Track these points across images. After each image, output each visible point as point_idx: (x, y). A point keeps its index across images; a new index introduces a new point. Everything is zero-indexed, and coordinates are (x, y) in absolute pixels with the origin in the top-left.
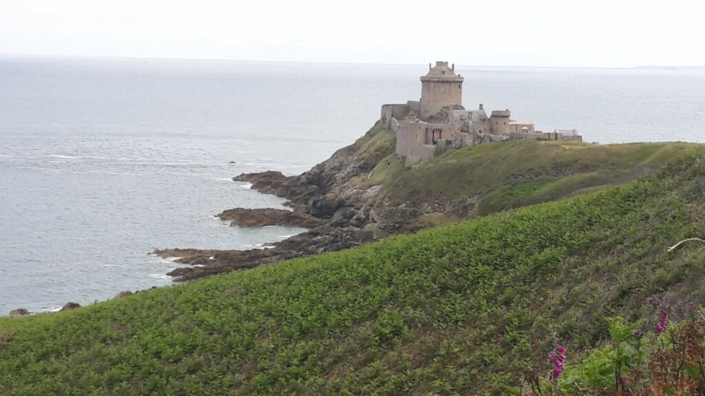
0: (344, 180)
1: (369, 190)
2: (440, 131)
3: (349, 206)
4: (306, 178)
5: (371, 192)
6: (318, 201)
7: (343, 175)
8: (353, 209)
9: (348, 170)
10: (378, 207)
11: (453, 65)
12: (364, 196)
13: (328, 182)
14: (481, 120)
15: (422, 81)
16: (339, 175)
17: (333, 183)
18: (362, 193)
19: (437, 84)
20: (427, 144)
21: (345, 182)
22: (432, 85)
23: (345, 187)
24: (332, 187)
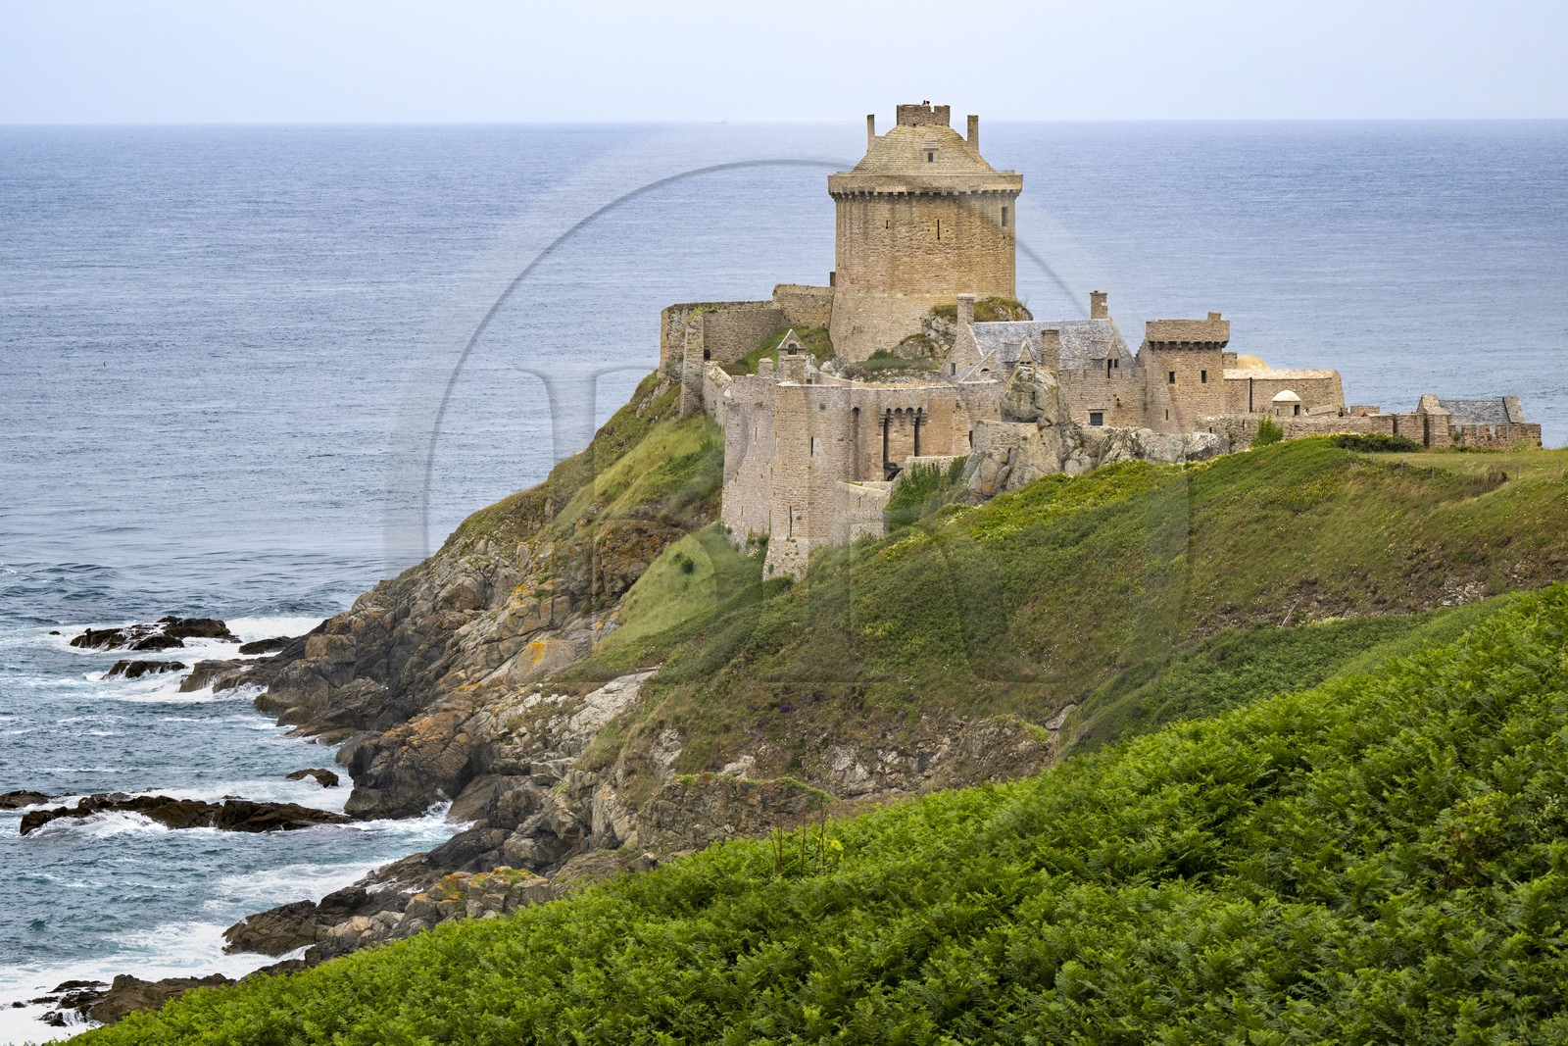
0: (495, 650)
1: (597, 697)
2: (918, 419)
3: (510, 771)
4: (332, 647)
5: (606, 703)
6: (378, 749)
7: (491, 629)
8: (526, 785)
9: (515, 605)
10: (630, 773)
11: (973, 120)
12: (574, 726)
13: (427, 659)
14: (1097, 362)
15: (836, 196)
16: (474, 631)
17: (447, 668)
18: (567, 711)
19: (902, 208)
20: (857, 477)
21: (501, 661)
22: (882, 211)
23: (498, 682)
24: (441, 685)
